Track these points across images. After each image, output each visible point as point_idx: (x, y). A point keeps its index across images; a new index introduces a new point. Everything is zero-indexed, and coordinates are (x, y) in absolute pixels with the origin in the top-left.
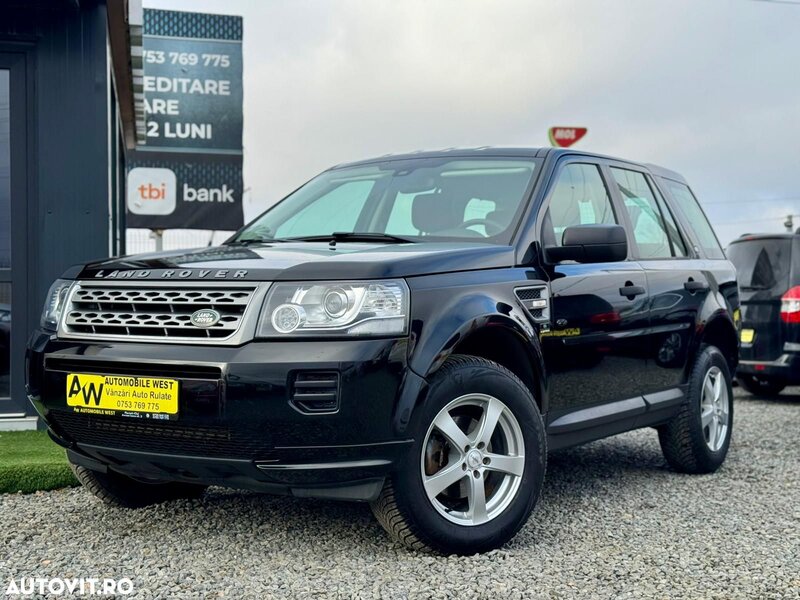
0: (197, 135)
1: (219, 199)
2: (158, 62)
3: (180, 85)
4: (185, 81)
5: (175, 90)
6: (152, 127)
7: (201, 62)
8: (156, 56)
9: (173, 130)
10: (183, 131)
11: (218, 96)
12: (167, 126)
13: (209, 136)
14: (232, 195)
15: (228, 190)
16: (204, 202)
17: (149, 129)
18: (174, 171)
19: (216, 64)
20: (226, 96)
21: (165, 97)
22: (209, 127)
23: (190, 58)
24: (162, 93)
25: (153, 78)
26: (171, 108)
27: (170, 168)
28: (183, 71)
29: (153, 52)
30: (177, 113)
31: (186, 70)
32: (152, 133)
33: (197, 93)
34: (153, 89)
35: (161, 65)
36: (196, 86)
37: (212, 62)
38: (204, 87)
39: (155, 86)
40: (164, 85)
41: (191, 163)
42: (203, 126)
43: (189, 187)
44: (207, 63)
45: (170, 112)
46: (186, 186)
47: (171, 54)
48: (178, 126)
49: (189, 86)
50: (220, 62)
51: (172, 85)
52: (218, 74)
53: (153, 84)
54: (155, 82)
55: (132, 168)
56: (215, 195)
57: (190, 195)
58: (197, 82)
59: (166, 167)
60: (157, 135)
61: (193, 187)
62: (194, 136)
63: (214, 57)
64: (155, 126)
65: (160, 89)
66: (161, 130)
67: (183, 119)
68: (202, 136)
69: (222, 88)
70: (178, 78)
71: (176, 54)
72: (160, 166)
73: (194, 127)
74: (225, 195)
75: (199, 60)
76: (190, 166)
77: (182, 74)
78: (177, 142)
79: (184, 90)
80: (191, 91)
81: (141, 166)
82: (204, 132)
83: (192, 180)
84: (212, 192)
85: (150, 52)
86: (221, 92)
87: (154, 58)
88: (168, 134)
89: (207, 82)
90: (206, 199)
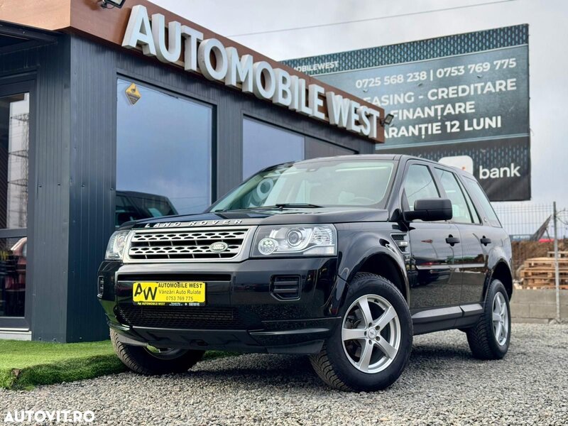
0: (490, 125)
1: (508, 175)
2: (459, 74)
3: (476, 89)
4: (479, 85)
5: (472, 93)
6: (455, 125)
7: (493, 67)
8: (458, 70)
9: (470, 125)
10: (478, 124)
11: (507, 92)
12: (466, 122)
13: (499, 125)
14: (519, 171)
15: (515, 168)
16: (496, 178)
17: (452, 126)
18: (471, 157)
19: (505, 67)
20: (513, 91)
21: (464, 100)
22: (499, 118)
23: (484, 65)
24: (461, 97)
25: (455, 87)
26: (469, 108)
27: (468, 155)
28: (479, 77)
29: (456, 68)
30: (473, 111)
31: (480, 76)
32: (455, 130)
33: (490, 93)
34: (456, 96)
35: (461, 76)
36: (489, 87)
37: (502, 65)
38: (495, 87)
39: (457, 93)
40: (464, 91)
41: (484, 149)
42: (494, 118)
43: (483, 168)
44: (497, 68)
45: (468, 111)
46: (481, 167)
47: (469, 66)
48: (475, 121)
49: (483, 88)
50: (508, 64)
51: (470, 90)
52: (506, 74)
53: (455, 91)
54: (457, 90)
55: (440, 158)
56: (505, 172)
57: (485, 174)
58: (489, 84)
59: (465, 154)
60: (458, 130)
61: (486, 168)
62: (487, 127)
63: (503, 61)
64: (457, 123)
65: (460, 95)
66: (462, 127)
67: (479, 115)
68: (494, 126)
69: (510, 85)
70: (474, 84)
71: (473, 66)
72: (461, 154)
73: (487, 120)
74: (513, 171)
75: (491, 66)
76: (484, 151)
77: (479, 80)
78: (474, 133)
79: (479, 92)
80: (485, 92)
81: (447, 156)
82: (495, 122)
83: (486, 163)
84: (502, 170)
85: (453, 68)
86: (509, 88)
87: (456, 72)
88: (467, 129)
89: (498, 83)
90: (497, 176)
